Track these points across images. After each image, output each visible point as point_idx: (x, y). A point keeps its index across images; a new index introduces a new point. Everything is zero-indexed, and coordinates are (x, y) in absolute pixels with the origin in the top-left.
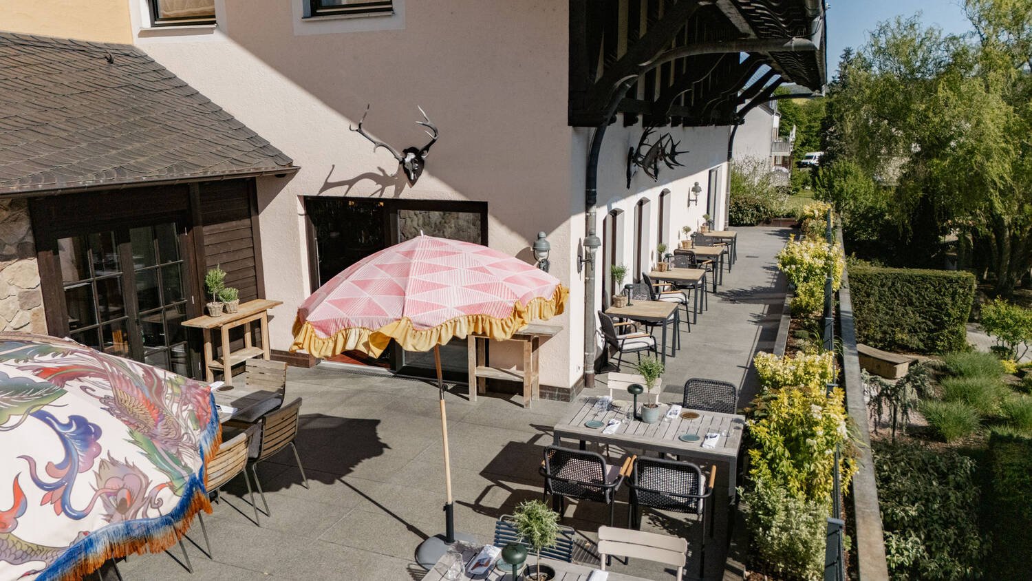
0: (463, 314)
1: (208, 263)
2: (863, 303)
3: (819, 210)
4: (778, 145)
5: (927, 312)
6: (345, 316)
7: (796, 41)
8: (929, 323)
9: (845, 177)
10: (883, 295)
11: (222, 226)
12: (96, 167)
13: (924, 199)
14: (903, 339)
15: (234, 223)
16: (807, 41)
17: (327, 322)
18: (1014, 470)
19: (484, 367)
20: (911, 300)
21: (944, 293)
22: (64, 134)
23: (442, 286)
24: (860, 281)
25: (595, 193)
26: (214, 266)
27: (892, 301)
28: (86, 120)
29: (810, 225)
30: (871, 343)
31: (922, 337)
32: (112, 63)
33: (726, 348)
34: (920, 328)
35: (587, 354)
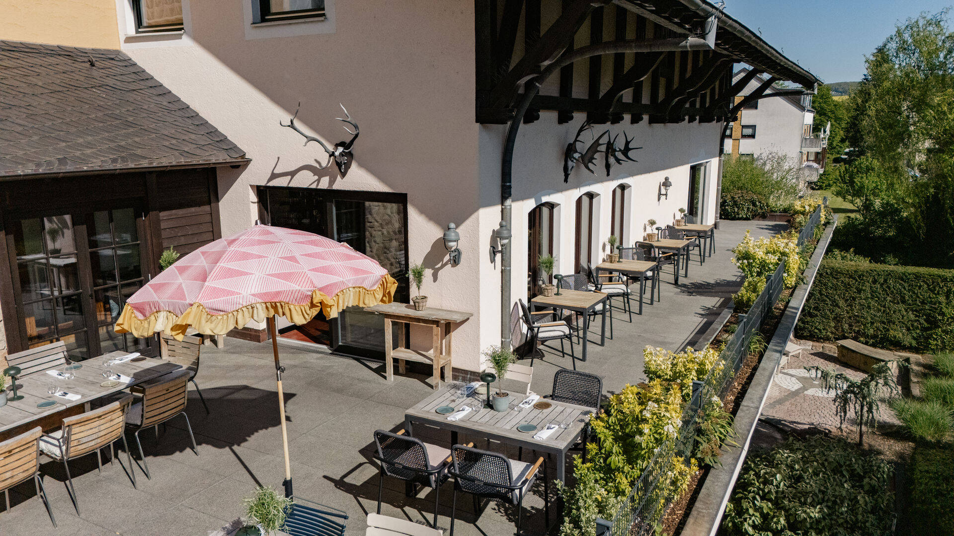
0: (260, 301)
1: (165, 245)
2: (854, 299)
3: (810, 205)
4: (808, 141)
5: (921, 310)
6: (157, 299)
7: (692, 40)
8: (922, 321)
9: (867, 174)
10: (875, 292)
11: (181, 212)
12: (40, 158)
13: (935, 196)
14: (895, 337)
15: (193, 209)
16: (702, 41)
17: (143, 303)
18: (931, 478)
19: (403, 349)
20: (904, 298)
21: (938, 292)
22: (20, 129)
23: (246, 274)
24: (851, 277)
25: (510, 187)
26: (168, 248)
27: (885, 298)
28: (47, 116)
29: (798, 220)
30: (862, 339)
31: (915, 335)
32: (94, 66)
33: (660, 339)
34: (912, 325)
35: (503, 340)
